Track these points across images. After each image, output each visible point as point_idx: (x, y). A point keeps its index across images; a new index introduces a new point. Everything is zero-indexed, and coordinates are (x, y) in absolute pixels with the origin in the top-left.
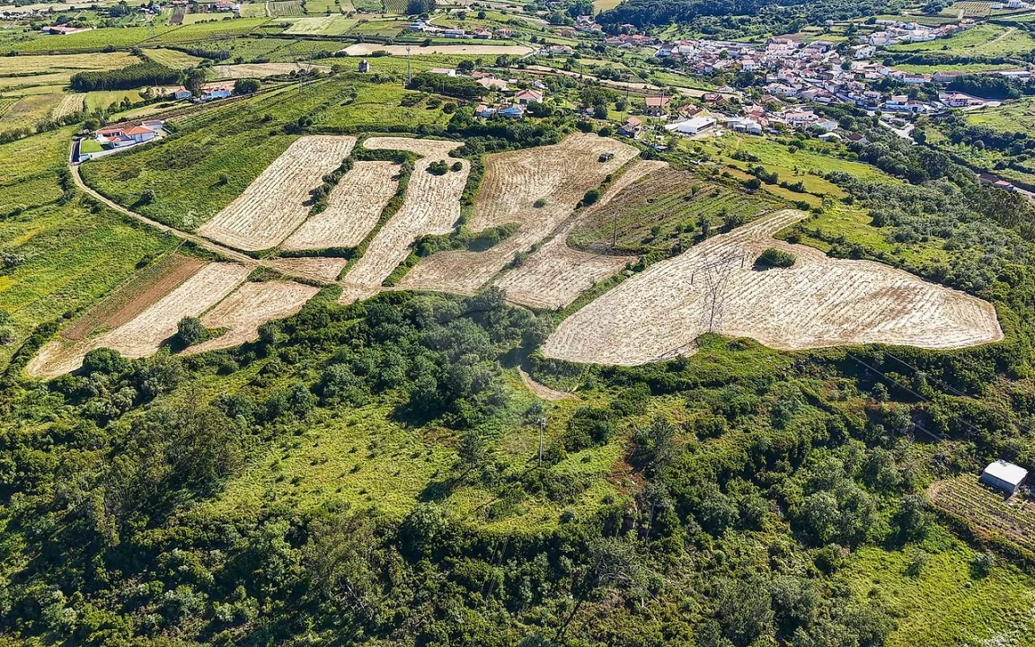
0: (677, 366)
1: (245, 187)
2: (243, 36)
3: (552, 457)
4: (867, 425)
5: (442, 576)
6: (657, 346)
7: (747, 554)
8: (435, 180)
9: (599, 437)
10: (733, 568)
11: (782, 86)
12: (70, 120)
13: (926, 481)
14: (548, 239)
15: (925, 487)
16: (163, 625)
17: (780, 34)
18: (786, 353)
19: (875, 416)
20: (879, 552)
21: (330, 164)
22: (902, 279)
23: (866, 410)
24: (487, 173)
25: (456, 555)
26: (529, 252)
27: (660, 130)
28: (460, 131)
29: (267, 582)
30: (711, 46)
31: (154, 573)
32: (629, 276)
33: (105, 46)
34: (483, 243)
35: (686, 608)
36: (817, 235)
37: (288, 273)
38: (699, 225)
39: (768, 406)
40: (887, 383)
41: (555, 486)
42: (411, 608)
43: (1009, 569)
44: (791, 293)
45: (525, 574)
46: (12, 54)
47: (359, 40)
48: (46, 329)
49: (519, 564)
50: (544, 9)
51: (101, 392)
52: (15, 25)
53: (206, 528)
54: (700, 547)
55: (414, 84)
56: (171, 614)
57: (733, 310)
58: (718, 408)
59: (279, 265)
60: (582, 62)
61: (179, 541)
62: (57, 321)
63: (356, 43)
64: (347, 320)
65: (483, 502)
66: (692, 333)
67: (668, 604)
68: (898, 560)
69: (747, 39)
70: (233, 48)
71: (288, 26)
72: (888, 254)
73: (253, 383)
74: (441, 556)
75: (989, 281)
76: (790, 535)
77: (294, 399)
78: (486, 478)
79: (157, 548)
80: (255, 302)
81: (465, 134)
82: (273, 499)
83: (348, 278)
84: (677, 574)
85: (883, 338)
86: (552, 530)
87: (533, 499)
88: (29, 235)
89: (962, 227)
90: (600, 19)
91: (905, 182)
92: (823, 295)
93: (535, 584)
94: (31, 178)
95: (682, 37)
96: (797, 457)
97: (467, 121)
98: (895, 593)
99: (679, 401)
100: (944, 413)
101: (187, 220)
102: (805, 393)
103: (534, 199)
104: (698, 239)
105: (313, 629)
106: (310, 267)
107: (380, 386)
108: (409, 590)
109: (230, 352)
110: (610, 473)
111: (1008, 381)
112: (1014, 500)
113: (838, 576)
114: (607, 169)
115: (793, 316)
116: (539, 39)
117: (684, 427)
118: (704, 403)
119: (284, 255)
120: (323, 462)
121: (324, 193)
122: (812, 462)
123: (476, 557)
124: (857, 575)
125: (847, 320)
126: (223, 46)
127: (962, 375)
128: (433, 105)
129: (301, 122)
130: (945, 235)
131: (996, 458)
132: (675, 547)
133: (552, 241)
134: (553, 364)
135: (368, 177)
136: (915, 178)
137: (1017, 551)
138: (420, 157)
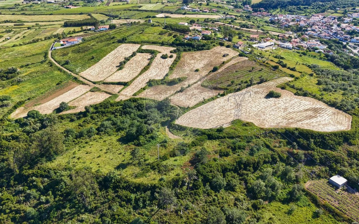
0: (220, 130)
1: (99, 60)
2: (125, 10)
3: (164, 158)
4: (287, 158)
5: (114, 195)
6: (216, 123)
7: (226, 199)
8: (163, 60)
9: (184, 153)
10: (219, 204)
11: (313, 32)
12: (55, 36)
13: (306, 180)
14: (195, 83)
15: (305, 182)
16: (24, 201)
17: (318, 13)
18: (262, 129)
19: (291, 154)
20: (280, 204)
21: (128, 54)
22: (320, 105)
23: (288, 152)
24: (182, 59)
25: (120, 188)
26: (187, 87)
27: (250, 46)
28: (176, 44)
29: (59, 191)
30: (290, 17)
31: (26, 184)
32: (218, 98)
33: (80, 12)
34: (172, 83)
35: (197, 216)
36: (293, 87)
37: (103, 89)
38: (250, 81)
39: (250, 147)
40: (298, 143)
41: (162, 168)
42: (101, 204)
43: (329, 216)
44: (274, 107)
45: (141, 197)
46: (51, 14)
47: (162, 12)
48: (20, 103)
49: (141, 194)
50: (234, 3)
51: (30, 124)
52: (57, 5)
53: (45, 171)
54: (208, 195)
55: (166, 27)
56: (28, 198)
57: (251, 112)
58: (230, 146)
59: (102, 87)
60: (236, 21)
61: (36, 174)
62: (25, 100)
63: (161, 13)
64: (117, 106)
65: (136, 171)
66: (231, 119)
67: (191, 213)
68: (286, 208)
69: (304, 14)
70: (120, 14)
71: (140, 7)
72: (318, 95)
73: (80, 125)
74: (116, 188)
75: (353, 108)
76: (245, 194)
77: (89, 132)
78: (139, 164)
79: (28, 176)
80: (88, 98)
81: (178, 45)
82: (69, 164)
83: (122, 92)
84: (197, 203)
85: (302, 126)
86: (154, 183)
87: (153, 172)
88: (29, 72)
89: (354, 87)
90: (253, 6)
91: (341, 69)
92: (286, 109)
93: (144, 201)
94: (36, 54)
95: (281, 13)
96: (256, 167)
97: (179, 41)
98: (280, 220)
99: (216, 142)
100: (318, 156)
101: (77, 71)
102: (265, 144)
103: (195, 69)
104: (248, 86)
105: (69, 208)
106: (111, 88)
107: (119, 129)
108: (102, 199)
109: (75, 114)
110: (183, 166)
111: (348, 146)
112: (339, 191)
113: (260, 211)
114: (225, 59)
115: (272, 115)
116: (226, 13)
117: (215, 152)
118: (225, 144)
119: (104, 83)
120: (90, 153)
121: (124, 64)
122: (263, 169)
123: (127, 190)
124: (267, 212)
125: (292, 118)
126: (118, 13)
127: (328, 142)
128: (170, 35)
129: (123, 39)
130: (345, 89)
131: (336, 174)
132: (199, 194)
133: (196, 84)
134: (177, 127)
135: (140, 58)
136: (346, 68)
137: (333, 210)
138: (159, 52)
